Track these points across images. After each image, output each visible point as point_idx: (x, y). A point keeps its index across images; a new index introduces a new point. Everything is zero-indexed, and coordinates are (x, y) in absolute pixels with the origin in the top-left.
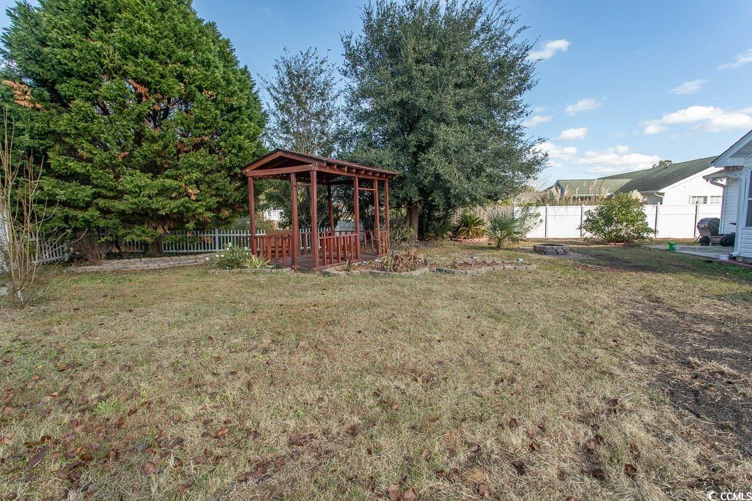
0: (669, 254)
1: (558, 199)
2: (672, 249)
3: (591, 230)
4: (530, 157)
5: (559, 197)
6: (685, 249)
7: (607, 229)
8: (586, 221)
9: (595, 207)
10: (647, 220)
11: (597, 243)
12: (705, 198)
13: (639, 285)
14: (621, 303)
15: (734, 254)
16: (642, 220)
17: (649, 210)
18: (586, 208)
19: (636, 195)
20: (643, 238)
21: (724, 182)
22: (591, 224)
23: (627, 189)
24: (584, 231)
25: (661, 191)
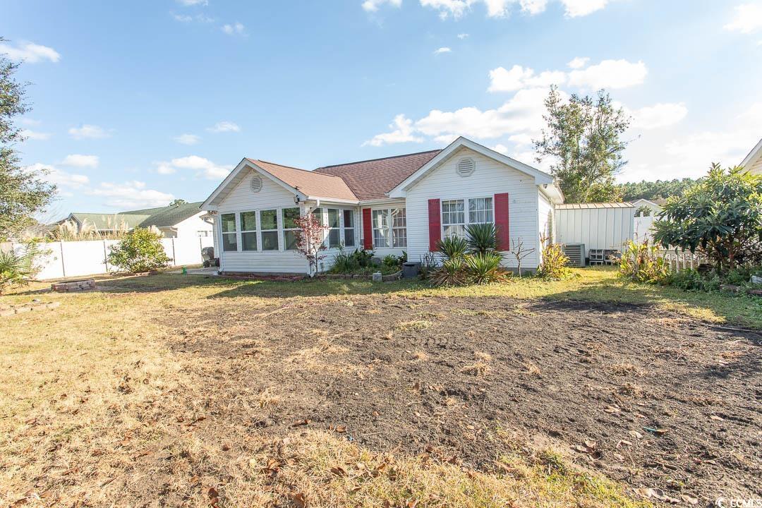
0: (184, 276)
1: (75, 234)
2: (185, 273)
3: (117, 263)
4: (33, 187)
5: (76, 231)
6: (194, 271)
7: (133, 261)
8: (110, 255)
9: (117, 241)
10: (165, 251)
11: (125, 275)
12: (206, 232)
13: (159, 300)
14: (145, 313)
15: (220, 270)
16: (161, 252)
17: (166, 243)
18: (109, 242)
19: (155, 229)
20: (164, 266)
21: (212, 221)
22: (116, 257)
23: (144, 225)
24: (109, 265)
25: (175, 226)
